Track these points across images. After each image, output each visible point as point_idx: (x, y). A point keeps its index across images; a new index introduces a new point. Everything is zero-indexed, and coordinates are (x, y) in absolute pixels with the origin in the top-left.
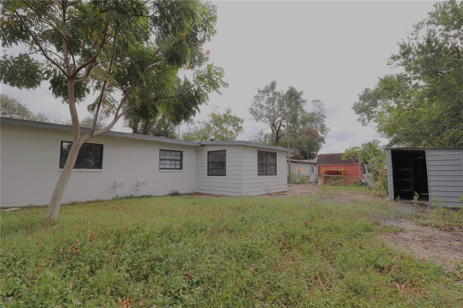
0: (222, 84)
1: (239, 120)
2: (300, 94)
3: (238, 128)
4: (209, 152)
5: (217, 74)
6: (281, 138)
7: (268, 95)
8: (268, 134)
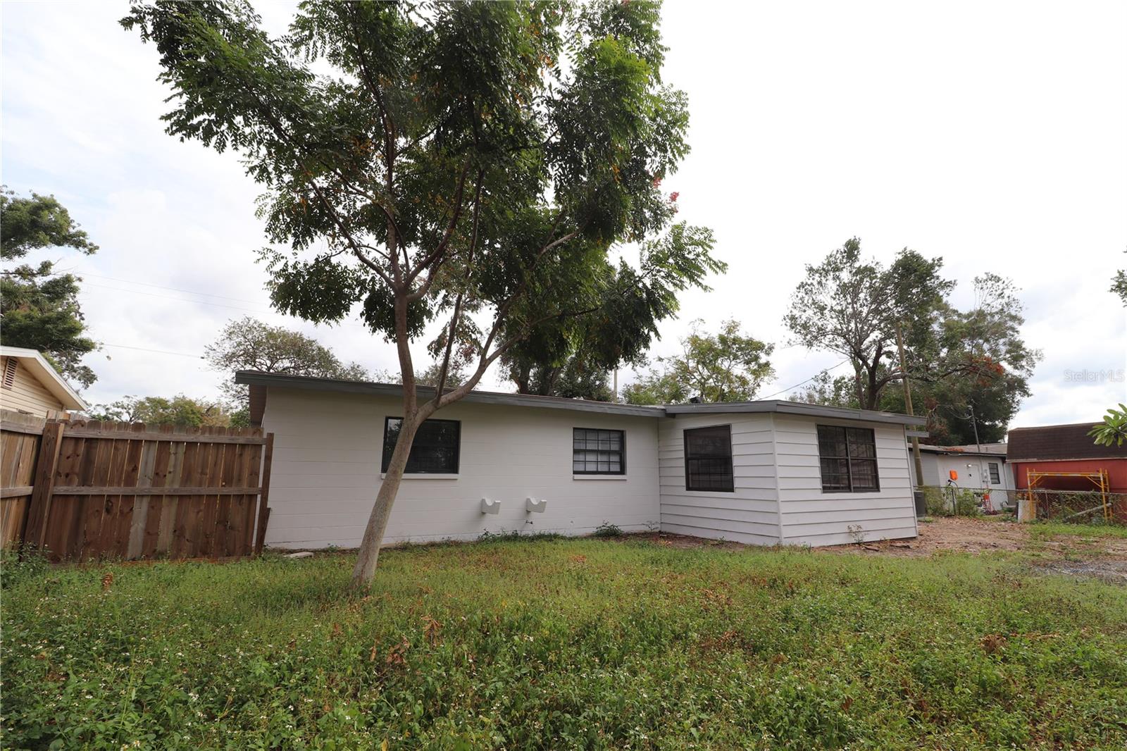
0: (710, 267)
1: (760, 346)
2: (932, 266)
3: (760, 366)
4: (686, 432)
5: (697, 244)
6: (884, 387)
7: (836, 278)
8: (844, 378)
